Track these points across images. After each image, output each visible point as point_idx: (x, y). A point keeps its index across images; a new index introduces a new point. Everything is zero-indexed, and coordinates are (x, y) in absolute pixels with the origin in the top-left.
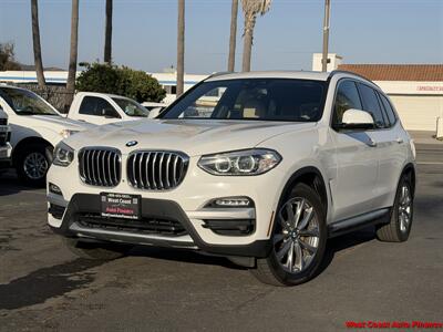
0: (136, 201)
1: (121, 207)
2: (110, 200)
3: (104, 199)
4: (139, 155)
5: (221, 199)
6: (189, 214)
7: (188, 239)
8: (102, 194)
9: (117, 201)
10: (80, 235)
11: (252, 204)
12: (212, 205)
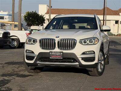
0: (61, 53)
1: (57, 56)
2: (53, 54)
3: (51, 53)
4: (61, 40)
5: (86, 52)
6: (78, 56)
7: (77, 63)
8: (50, 52)
9: (55, 54)
10: (39, 65)
11: (94, 53)
12: (84, 53)
